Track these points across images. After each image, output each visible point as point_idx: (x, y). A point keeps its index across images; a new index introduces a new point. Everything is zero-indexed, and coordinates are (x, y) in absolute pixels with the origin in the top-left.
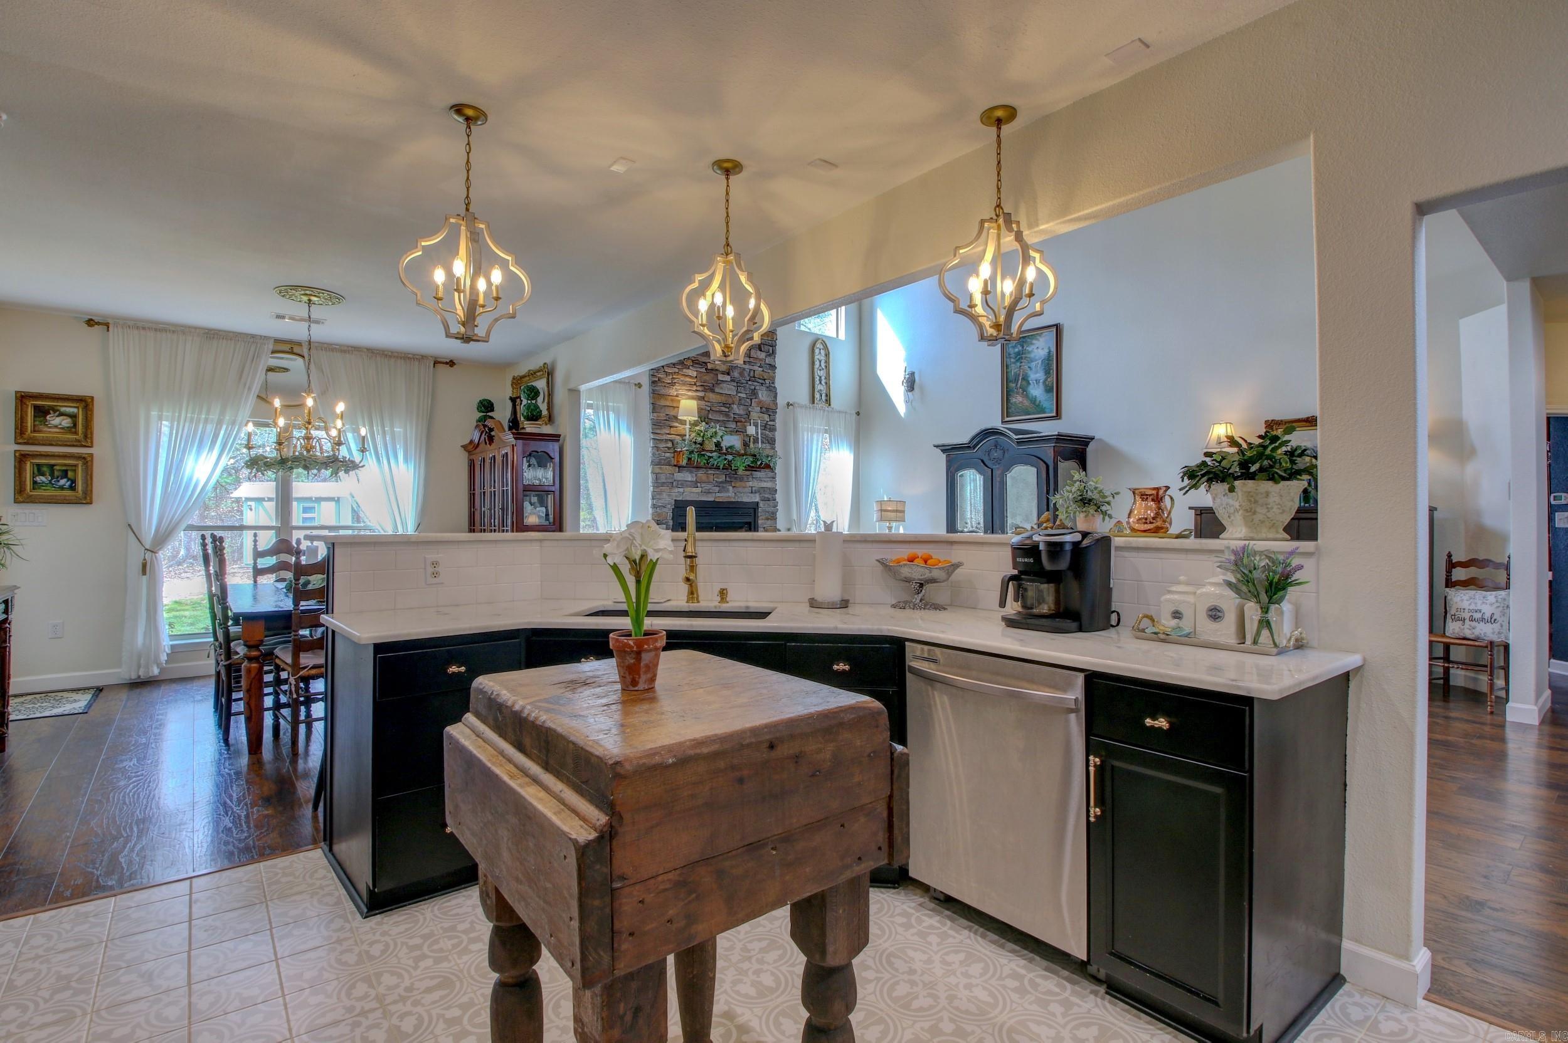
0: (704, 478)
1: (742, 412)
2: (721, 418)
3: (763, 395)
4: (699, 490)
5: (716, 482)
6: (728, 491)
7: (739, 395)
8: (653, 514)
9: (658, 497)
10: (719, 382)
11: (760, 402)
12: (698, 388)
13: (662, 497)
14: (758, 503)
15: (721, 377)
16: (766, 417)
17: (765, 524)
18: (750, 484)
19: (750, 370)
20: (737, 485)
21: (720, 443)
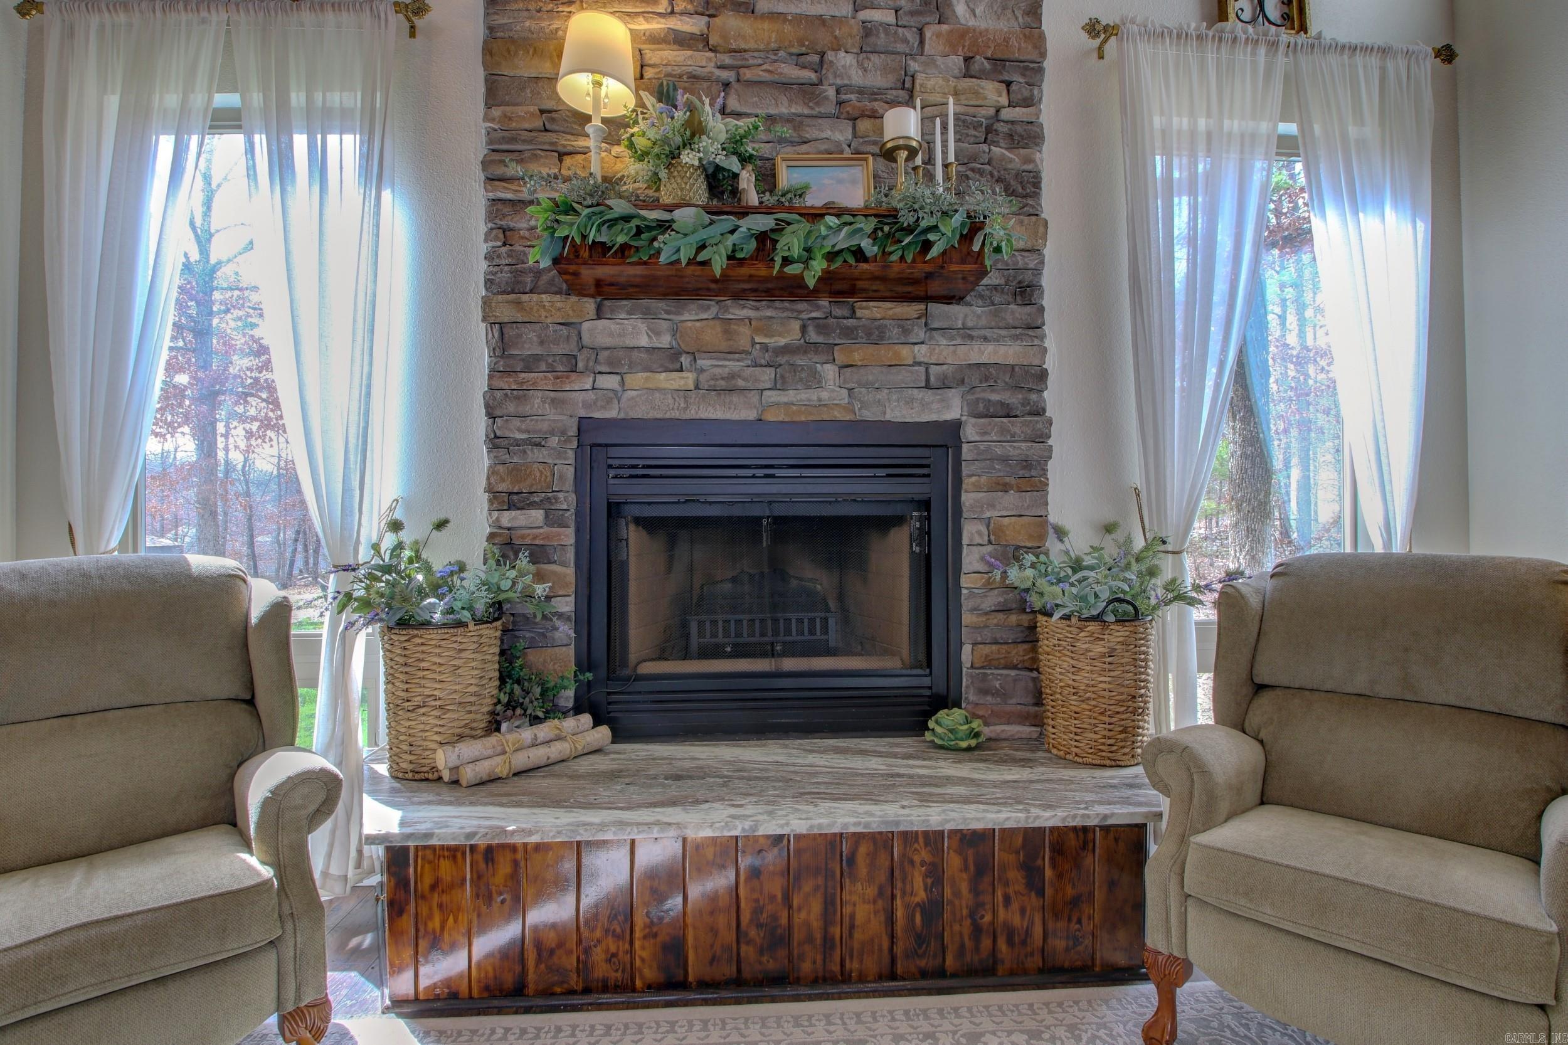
0: (712, 335)
1: (876, 80)
4: (687, 379)
5: (765, 348)
6: (814, 380)
8: (492, 472)
9: (511, 408)
11: (964, 33)
13: (527, 409)
14: (955, 427)
16: (992, 92)
17: (992, 506)
18: (921, 352)
20: (857, 357)
21: (736, 176)
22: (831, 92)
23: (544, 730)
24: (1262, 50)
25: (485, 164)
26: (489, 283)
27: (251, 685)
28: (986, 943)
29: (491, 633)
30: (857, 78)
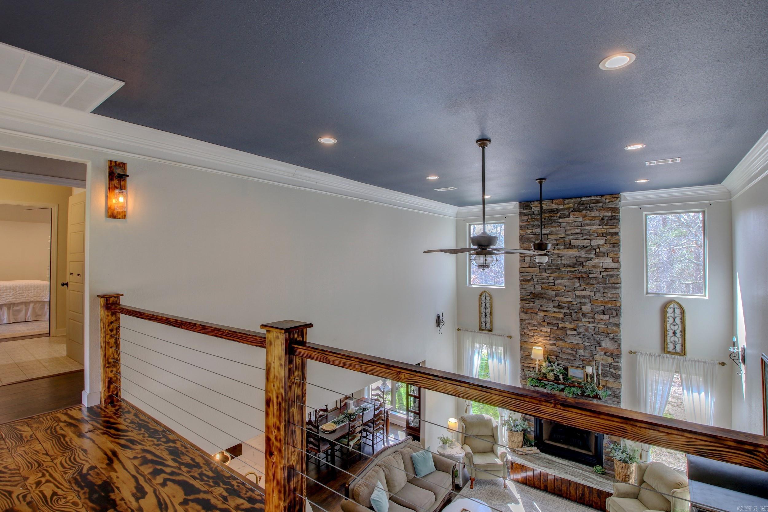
1: (587, 354)
2: (570, 357)
3: (607, 344)
7: (584, 343)
10: (566, 335)
11: (604, 349)
12: (551, 339)
15: (568, 332)
16: (610, 360)
19: (595, 327)
21: (559, 375)
22: (578, 356)
23: (529, 448)
24: (671, 360)
25: (521, 360)
26: (521, 377)
27: (493, 434)
28: (591, 502)
29: (522, 433)
30: (583, 354)
